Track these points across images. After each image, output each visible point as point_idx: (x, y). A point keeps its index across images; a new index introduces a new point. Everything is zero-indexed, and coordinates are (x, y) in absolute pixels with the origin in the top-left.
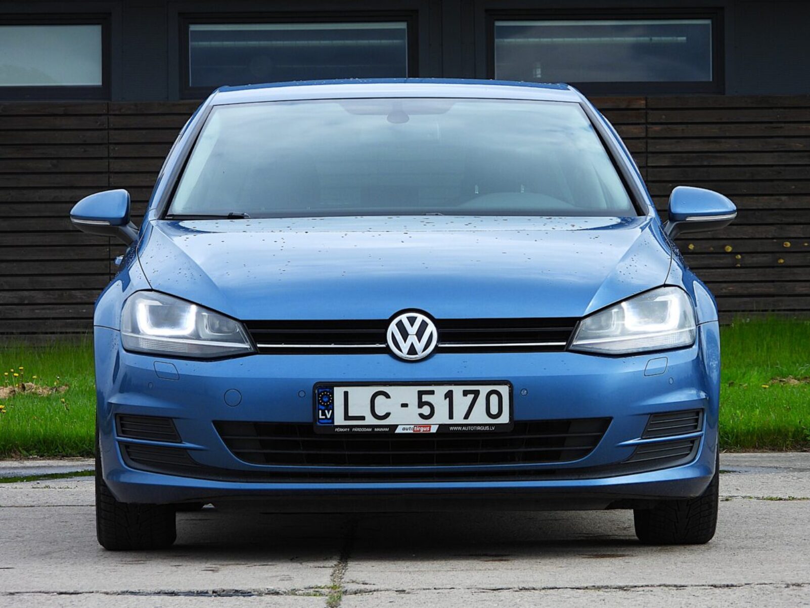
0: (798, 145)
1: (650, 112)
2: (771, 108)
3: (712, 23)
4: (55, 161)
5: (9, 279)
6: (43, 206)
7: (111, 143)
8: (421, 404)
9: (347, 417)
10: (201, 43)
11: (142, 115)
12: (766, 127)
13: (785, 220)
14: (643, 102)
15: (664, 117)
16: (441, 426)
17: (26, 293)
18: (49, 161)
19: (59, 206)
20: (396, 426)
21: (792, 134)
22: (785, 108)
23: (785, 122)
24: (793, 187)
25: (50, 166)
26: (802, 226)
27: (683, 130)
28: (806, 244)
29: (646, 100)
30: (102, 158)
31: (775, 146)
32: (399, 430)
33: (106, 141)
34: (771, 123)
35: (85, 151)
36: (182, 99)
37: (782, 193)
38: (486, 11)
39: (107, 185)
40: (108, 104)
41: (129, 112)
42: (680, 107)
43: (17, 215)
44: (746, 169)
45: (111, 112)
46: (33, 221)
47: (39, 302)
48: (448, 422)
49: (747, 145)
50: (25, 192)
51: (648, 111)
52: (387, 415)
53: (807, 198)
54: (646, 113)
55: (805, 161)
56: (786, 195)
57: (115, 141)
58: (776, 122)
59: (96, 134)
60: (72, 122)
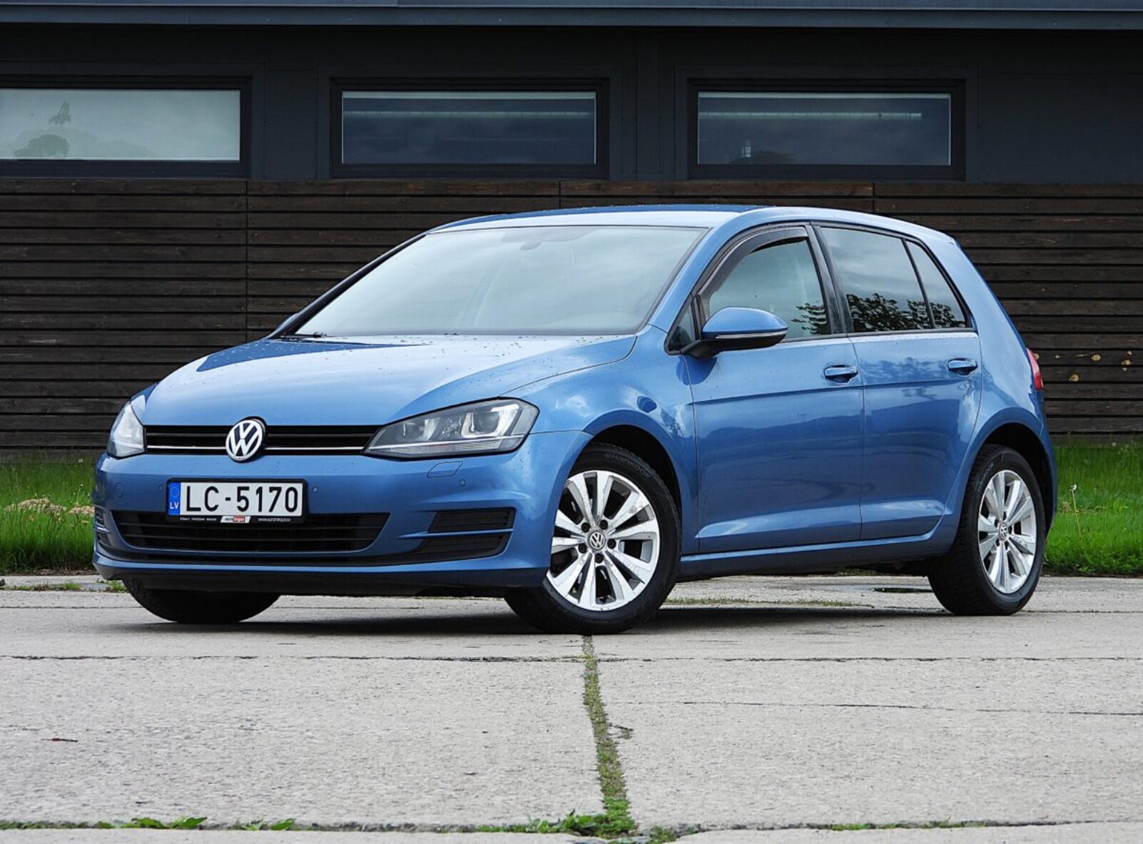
0: (1050, 241)
1: (877, 200)
2: (1019, 198)
3: (952, 98)
4: (183, 248)
6: (170, 299)
7: (250, 228)
8: (240, 498)
9: (189, 509)
10: (356, 113)
11: (286, 196)
12: (1012, 220)
13: (1033, 328)
14: (871, 188)
15: (894, 206)
16: (253, 518)
18: (177, 248)
19: (188, 300)
20: (220, 517)
21: (1041, 228)
22: (1035, 198)
23: (1035, 215)
24: (1044, 290)
25: (178, 253)
26: (1053, 335)
28: (1057, 357)
29: (874, 187)
30: (239, 245)
31: (1023, 242)
32: (223, 521)
33: (243, 226)
34: (1019, 214)
35: (219, 237)
36: (333, 178)
37: (1030, 296)
38: (689, 80)
39: (244, 276)
40: (247, 182)
41: (272, 193)
42: (912, 195)
45: (250, 193)
46: (158, 317)
48: (257, 513)
50: (149, 283)
52: (216, 507)
53: (1060, 303)
54: (874, 201)
55: (1058, 260)
56: (1035, 299)
57: (254, 226)
58: (1024, 214)
59: (233, 216)
60: (206, 203)
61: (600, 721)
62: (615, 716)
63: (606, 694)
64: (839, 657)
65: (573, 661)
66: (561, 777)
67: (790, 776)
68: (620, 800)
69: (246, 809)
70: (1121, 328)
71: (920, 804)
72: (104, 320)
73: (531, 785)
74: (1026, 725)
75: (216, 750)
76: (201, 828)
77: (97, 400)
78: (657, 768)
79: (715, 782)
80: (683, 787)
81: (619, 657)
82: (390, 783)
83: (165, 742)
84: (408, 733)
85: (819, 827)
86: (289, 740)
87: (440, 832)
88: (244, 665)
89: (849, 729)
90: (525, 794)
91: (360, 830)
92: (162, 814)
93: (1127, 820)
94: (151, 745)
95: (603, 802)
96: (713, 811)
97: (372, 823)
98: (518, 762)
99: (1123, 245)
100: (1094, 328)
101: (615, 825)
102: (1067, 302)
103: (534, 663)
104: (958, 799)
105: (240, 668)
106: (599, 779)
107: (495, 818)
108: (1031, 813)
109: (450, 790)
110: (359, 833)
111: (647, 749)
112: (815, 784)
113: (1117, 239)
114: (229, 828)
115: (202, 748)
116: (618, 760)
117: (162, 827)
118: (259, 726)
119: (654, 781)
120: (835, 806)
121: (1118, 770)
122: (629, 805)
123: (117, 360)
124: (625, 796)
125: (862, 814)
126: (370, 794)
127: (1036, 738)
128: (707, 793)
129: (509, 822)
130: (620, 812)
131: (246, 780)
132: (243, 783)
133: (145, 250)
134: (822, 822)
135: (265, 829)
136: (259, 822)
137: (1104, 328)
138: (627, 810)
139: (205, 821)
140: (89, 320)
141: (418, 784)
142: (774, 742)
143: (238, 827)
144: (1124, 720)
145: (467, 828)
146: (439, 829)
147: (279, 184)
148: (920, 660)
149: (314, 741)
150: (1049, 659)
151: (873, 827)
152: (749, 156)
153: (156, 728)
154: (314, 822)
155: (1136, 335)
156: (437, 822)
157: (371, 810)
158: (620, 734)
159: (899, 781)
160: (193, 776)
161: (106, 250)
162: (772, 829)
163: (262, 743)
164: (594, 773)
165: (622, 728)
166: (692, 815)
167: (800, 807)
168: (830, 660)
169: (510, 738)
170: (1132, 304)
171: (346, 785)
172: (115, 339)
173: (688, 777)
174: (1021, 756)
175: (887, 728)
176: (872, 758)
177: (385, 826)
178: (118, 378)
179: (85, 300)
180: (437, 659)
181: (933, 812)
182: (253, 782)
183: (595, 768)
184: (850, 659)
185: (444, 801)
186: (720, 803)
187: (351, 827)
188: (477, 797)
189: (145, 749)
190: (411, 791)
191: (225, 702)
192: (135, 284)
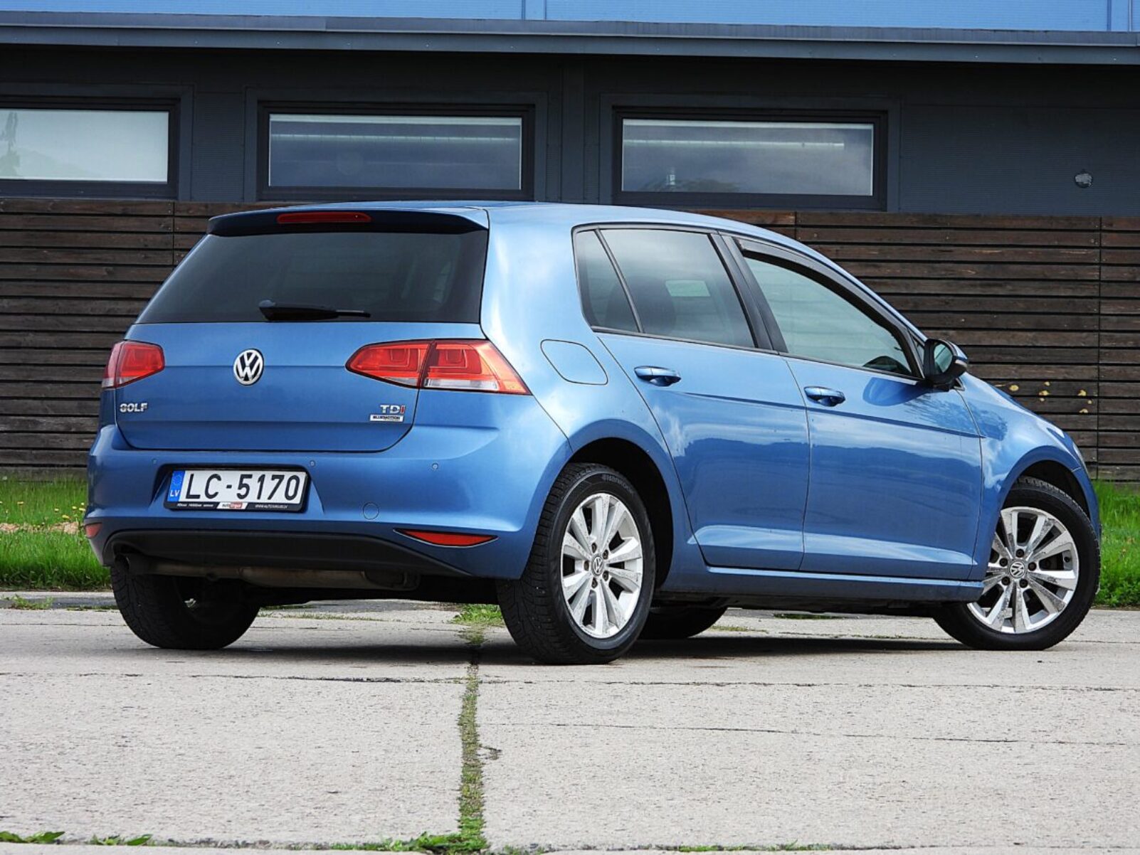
0: (971, 272)
1: (800, 229)
2: (940, 228)
3: (874, 129)
4: (111, 268)
5: (54, 402)
6: (96, 319)
7: (177, 249)
10: (282, 136)
12: (933, 250)
14: (793, 217)
15: (816, 235)
17: (74, 420)
18: (104, 268)
21: (961, 259)
22: (955, 229)
23: (955, 245)
24: (963, 320)
25: (105, 273)
27: (837, 251)
29: (796, 216)
30: (165, 266)
31: (943, 273)
33: (170, 247)
34: (939, 245)
35: (146, 257)
36: (261, 200)
37: (949, 326)
38: (614, 107)
40: (174, 203)
41: (199, 214)
42: (834, 223)
43: (66, 329)
44: (909, 298)
45: (177, 214)
46: (84, 336)
47: (88, 430)
49: (910, 271)
50: (76, 302)
51: (798, 228)
53: (979, 334)
54: (795, 230)
55: (978, 291)
56: (954, 329)
57: (181, 247)
58: (945, 245)
59: (159, 237)
60: (132, 224)
61: (470, 740)
62: (487, 738)
63: (482, 715)
64: (718, 682)
65: (456, 682)
66: (422, 796)
67: (647, 798)
68: (476, 820)
69: (105, 825)
70: (1039, 359)
71: (771, 827)
72: (30, 339)
73: (391, 804)
74: (889, 750)
75: (87, 767)
76: (59, 842)
77: (23, 418)
78: (518, 789)
79: (572, 803)
80: (541, 808)
81: (501, 679)
82: (253, 801)
83: (38, 757)
84: (280, 751)
85: (668, 849)
86: (161, 757)
87: (295, 849)
88: (127, 683)
89: (715, 752)
90: (383, 813)
91: (216, 846)
92: (22, 828)
93: (970, 845)
94: (23, 760)
95: (459, 821)
96: (565, 831)
97: (227, 839)
98: (383, 781)
99: (1041, 277)
100: (1013, 359)
101: (468, 844)
102: (985, 332)
103: (416, 684)
104: (808, 822)
105: (124, 686)
106: (459, 799)
107: (349, 836)
108: (879, 836)
109: (310, 808)
110: (213, 849)
111: (512, 770)
112: (671, 806)
113: (1036, 270)
114: (86, 843)
115: (73, 764)
116: (483, 779)
117: (21, 841)
118: (134, 743)
119: (512, 801)
120: (687, 828)
121: (972, 796)
122: (484, 825)
123: (42, 378)
124: (481, 816)
125: (712, 836)
126: (230, 810)
127: (897, 764)
128: (562, 814)
129: (362, 841)
130: (474, 831)
131: (111, 796)
132: (108, 799)
133: (72, 270)
134: (672, 844)
135: (122, 845)
136: (116, 837)
137: (1023, 359)
138: (482, 830)
139: (63, 835)
140: (17, 338)
141: (280, 802)
142: (638, 765)
143: (96, 842)
144: (988, 746)
145: (320, 845)
146: (293, 846)
147: (206, 206)
148: (798, 685)
149: (185, 758)
150: (925, 686)
151: (721, 849)
152: (673, 183)
153: (31, 744)
154: (171, 838)
155: (1053, 366)
156: (291, 840)
157: (228, 827)
158: (488, 755)
159: (755, 803)
160: (59, 791)
161: (33, 268)
162: (622, 850)
163: (133, 760)
164: (455, 792)
165: (491, 749)
166: (544, 835)
167: (652, 829)
168: (709, 684)
169: (379, 757)
170: (1049, 335)
171: (209, 802)
172: (40, 357)
173: (547, 798)
174: (878, 780)
175: (752, 752)
176: (733, 781)
177: (240, 843)
178: (43, 396)
179: (12, 318)
180: (321, 679)
181: (782, 834)
182: (117, 798)
183: (458, 788)
184: (729, 684)
185: (302, 818)
186: (574, 823)
187: (207, 843)
188: (335, 815)
189: (16, 764)
190: (271, 808)
191: (103, 719)
192: (61, 303)
